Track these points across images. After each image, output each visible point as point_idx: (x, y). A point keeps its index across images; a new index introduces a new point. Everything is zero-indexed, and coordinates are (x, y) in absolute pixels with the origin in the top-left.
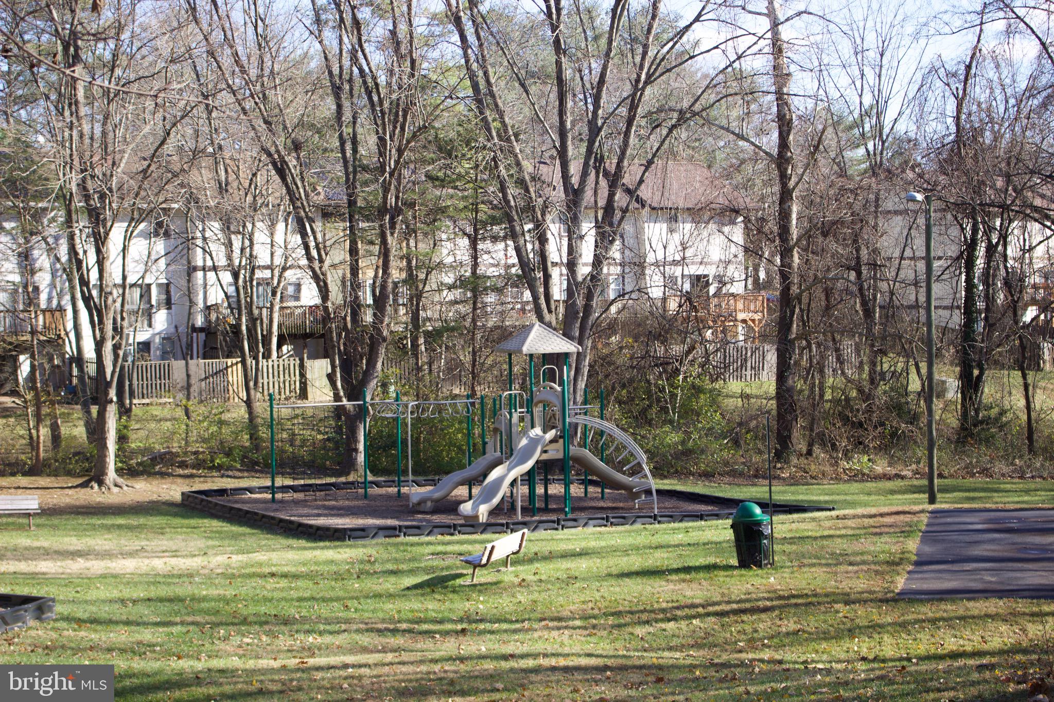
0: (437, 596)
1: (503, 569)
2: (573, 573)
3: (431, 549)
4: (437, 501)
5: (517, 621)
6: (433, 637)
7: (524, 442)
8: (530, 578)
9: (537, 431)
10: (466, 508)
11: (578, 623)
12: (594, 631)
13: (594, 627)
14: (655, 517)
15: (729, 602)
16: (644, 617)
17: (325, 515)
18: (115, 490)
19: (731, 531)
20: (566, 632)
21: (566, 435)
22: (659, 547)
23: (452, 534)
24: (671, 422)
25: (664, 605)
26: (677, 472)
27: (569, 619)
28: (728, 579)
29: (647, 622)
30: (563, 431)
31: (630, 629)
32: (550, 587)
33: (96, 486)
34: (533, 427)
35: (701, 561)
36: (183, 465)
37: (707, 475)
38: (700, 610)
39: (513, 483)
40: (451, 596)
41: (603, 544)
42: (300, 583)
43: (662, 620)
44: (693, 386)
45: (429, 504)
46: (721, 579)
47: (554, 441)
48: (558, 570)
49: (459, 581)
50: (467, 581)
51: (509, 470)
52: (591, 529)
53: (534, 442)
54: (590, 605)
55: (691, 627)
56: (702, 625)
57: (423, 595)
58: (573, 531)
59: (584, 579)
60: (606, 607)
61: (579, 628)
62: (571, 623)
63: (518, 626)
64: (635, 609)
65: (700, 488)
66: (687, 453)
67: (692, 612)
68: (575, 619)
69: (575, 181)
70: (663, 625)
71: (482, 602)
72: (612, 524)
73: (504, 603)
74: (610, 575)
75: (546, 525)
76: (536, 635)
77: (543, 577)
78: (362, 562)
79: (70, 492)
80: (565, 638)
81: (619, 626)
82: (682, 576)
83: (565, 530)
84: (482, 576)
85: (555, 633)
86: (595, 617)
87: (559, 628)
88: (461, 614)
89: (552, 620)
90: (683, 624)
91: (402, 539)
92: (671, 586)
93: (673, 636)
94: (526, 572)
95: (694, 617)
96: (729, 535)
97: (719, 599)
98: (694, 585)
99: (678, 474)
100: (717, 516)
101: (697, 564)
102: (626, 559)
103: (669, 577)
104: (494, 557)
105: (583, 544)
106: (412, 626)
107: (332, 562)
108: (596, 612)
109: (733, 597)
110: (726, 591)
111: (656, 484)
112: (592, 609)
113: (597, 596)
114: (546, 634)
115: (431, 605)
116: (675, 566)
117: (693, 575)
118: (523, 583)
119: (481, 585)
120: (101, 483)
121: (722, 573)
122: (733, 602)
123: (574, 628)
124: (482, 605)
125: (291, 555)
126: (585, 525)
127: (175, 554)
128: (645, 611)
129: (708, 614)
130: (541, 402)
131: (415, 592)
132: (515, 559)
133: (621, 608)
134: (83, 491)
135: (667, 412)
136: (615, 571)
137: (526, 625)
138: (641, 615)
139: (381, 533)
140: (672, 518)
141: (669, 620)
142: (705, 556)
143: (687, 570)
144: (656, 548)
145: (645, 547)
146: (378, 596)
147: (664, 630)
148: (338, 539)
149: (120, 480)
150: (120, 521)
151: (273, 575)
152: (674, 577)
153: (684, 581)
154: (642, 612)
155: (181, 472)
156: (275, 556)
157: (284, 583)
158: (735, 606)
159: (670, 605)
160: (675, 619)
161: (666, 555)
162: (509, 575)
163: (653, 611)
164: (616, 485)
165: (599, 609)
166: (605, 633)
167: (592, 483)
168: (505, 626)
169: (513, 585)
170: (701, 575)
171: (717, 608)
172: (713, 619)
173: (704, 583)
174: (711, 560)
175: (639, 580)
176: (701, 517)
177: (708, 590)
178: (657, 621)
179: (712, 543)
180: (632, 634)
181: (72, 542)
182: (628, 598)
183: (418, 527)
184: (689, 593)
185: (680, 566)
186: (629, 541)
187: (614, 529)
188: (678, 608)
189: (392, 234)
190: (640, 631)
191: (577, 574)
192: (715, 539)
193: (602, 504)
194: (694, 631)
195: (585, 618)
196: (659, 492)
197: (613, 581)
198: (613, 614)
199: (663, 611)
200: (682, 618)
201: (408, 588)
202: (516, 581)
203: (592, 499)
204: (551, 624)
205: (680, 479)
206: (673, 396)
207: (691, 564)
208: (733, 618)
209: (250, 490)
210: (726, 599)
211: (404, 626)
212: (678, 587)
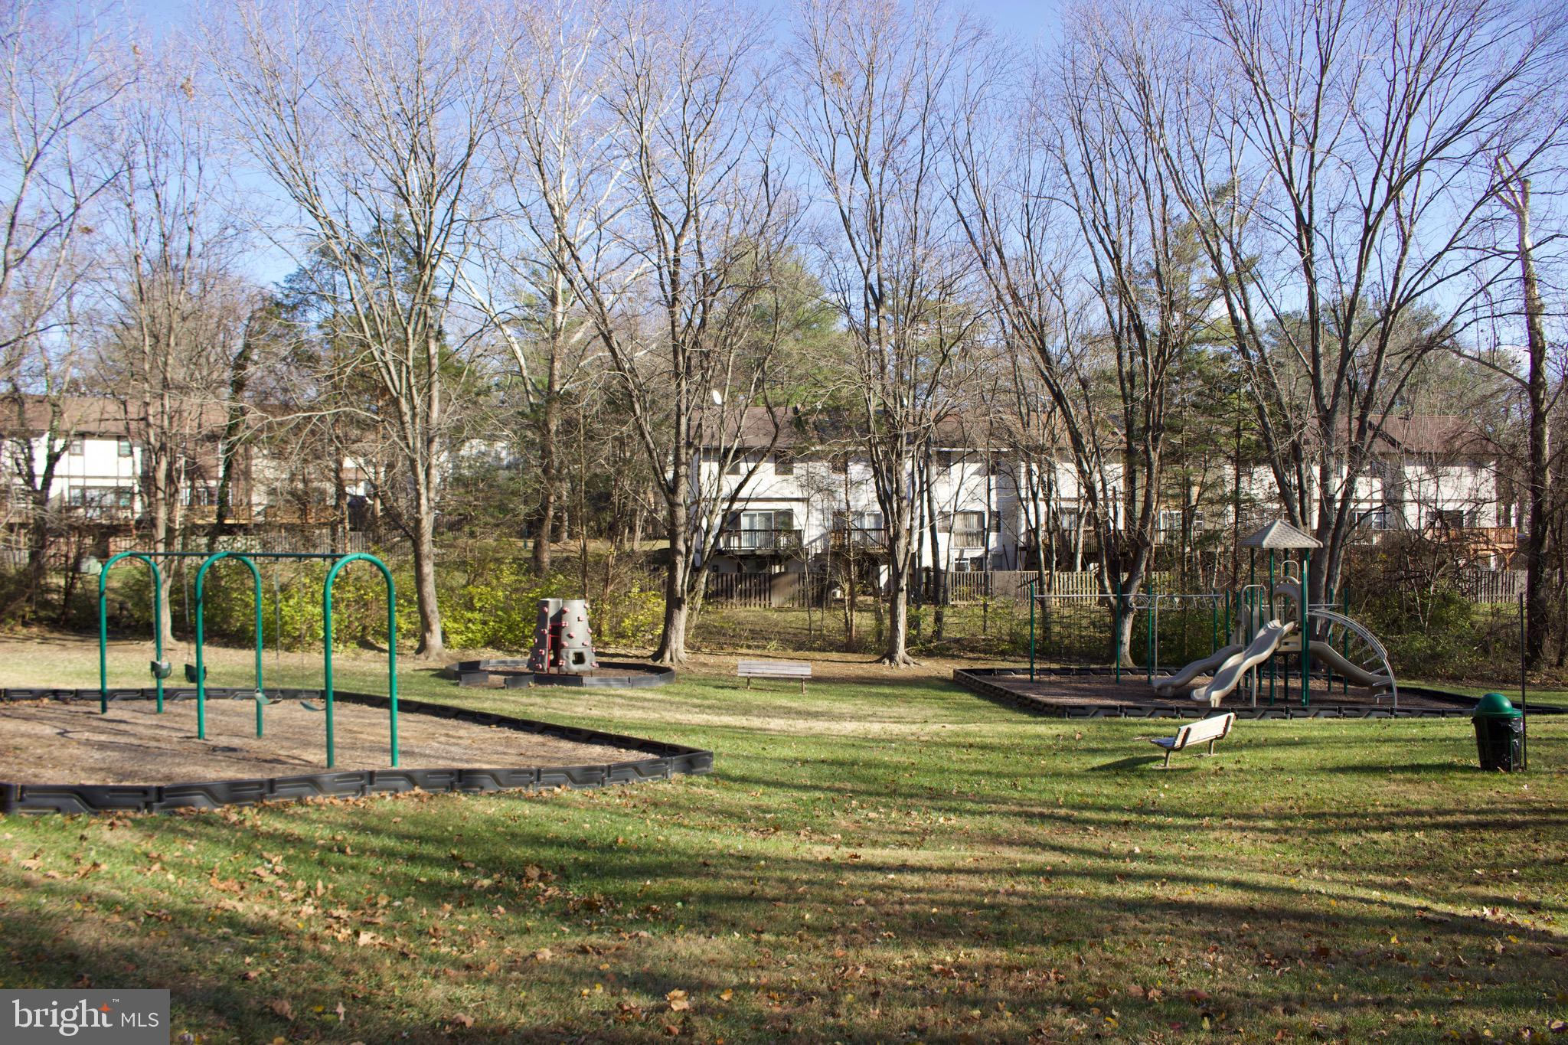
0: (1120, 780)
1: (1206, 755)
2: (1279, 764)
3: (1145, 729)
4: (1177, 687)
5: (1197, 816)
6: (1086, 830)
7: (1262, 633)
8: (1229, 765)
9: (1276, 623)
10: (1199, 694)
11: (1269, 824)
12: (1285, 837)
13: (1287, 831)
14: (1392, 711)
15: (1465, 812)
16: (1353, 822)
17: (1070, 695)
18: (903, 666)
19: (1473, 728)
20: (1250, 835)
21: (1307, 629)
22: (1390, 740)
23: (1174, 717)
24: (1421, 628)
25: (1381, 809)
26: (1424, 674)
27: (1259, 817)
28: (1466, 783)
29: (1355, 830)
30: (1301, 623)
31: (1331, 838)
32: (1249, 777)
33: (887, 662)
34: (1272, 619)
35: (1435, 760)
36: (973, 650)
37: (1455, 678)
38: (1426, 819)
39: (1249, 671)
40: (1134, 780)
41: (1326, 734)
42: (993, 756)
43: (1376, 829)
44: (1443, 596)
45: (1170, 689)
46: (1457, 782)
47: (1294, 632)
48: (1264, 759)
49: (1153, 765)
50: (1160, 766)
51: (1245, 659)
52: (1321, 720)
53: (1272, 633)
54: (1290, 803)
55: (1412, 842)
56: (1426, 841)
57: (1106, 777)
58: (1302, 720)
59: (1290, 772)
60: (1308, 807)
61: (1269, 830)
62: (1260, 824)
63: (1196, 822)
64: (1342, 811)
65: (1447, 688)
66: (1436, 657)
67: (1417, 820)
68: (1267, 818)
69: (1328, 402)
70: (1374, 836)
71: (1165, 790)
72: (1345, 716)
73: (1190, 793)
74: (1322, 769)
75: (1273, 713)
76: (1212, 836)
77: (1245, 767)
78: (1065, 739)
79: (865, 666)
80: (1247, 845)
81: (1318, 832)
82: (1409, 775)
83: (1294, 720)
84: (1175, 761)
85: (1236, 835)
86: (1290, 818)
87: (1243, 829)
88: (1135, 801)
89: (1238, 817)
90: (1402, 836)
91: (1122, 719)
92: (1393, 787)
93: (1387, 851)
94: (1227, 761)
95: (1417, 828)
96: (1470, 731)
97: (1452, 806)
98: (1421, 788)
99: (1427, 676)
100: (1461, 713)
101: (1429, 762)
102: (1345, 752)
103: (1393, 776)
104: (1190, 741)
105: (1305, 733)
106: (1070, 812)
107: (1039, 736)
108: (1296, 811)
109: (1472, 806)
110: (1463, 798)
111: (1397, 683)
112: (1291, 808)
113: (1301, 792)
114: (1224, 835)
115: (1108, 790)
116: (1402, 763)
117: (1423, 774)
118: (1220, 772)
119: (1172, 770)
120: (892, 659)
121: (1459, 775)
122: (1471, 813)
123: (1262, 830)
124: (1164, 793)
125: (1004, 728)
126: (1316, 715)
127: (899, 720)
128: (1355, 814)
129: (1436, 826)
130: (1280, 595)
131: (1097, 773)
132: (1219, 744)
133: (1326, 809)
134: (876, 665)
135: (1417, 618)
136: (1329, 764)
137: (1206, 821)
138: (1348, 820)
139: (1101, 712)
140: (1410, 713)
141: (1384, 830)
142: (1440, 754)
143: (1416, 768)
144: (1385, 741)
145: (1371, 740)
146: (1057, 775)
147: (1376, 843)
148: (1059, 716)
149: (908, 658)
150: (887, 690)
151: (971, 746)
152: (1399, 776)
153: (1410, 781)
154: (1351, 816)
155: (971, 655)
156: (986, 728)
157: (975, 754)
158: (1472, 818)
159: (1388, 810)
160: (1391, 828)
161: (1392, 750)
162: (1208, 762)
163: (1364, 816)
164: (1360, 682)
165: (1300, 809)
166: (1298, 840)
167: (1336, 679)
168: (1180, 821)
169: (1208, 773)
170: (1433, 775)
171: (1449, 818)
172: (1442, 833)
173: (1435, 785)
174: (1447, 759)
175: (1355, 777)
176: (1443, 713)
177: (1439, 795)
178: (1367, 829)
179: (1450, 739)
180: (1333, 844)
181: (822, 704)
182: (1338, 797)
183: (1139, 708)
184: (1414, 797)
185: (1408, 763)
186: (1355, 732)
187: (1346, 720)
188: (1397, 815)
189: (1154, 449)
190: (1344, 841)
191: (1285, 765)
192: (1454, 735)
193: (1343, 698)
194: (1415, 848)
195: (1280, 816)
196: (1400, 690)
197: (1323, 776)
198: (1313, 816)
199: (1378, 816)
200: (1401, 828)
201: (1093, 769)
202: (1213, 768)
203: (1335, 693)
204: (1235, 823)
205: (1427, 681)
206: (1423, 605)
207: (1421, 762)
208: (1469, 834)
209: (1016, 671)
210: (1462, 808)
211: (1063, 812)
212: (1402, 788)
